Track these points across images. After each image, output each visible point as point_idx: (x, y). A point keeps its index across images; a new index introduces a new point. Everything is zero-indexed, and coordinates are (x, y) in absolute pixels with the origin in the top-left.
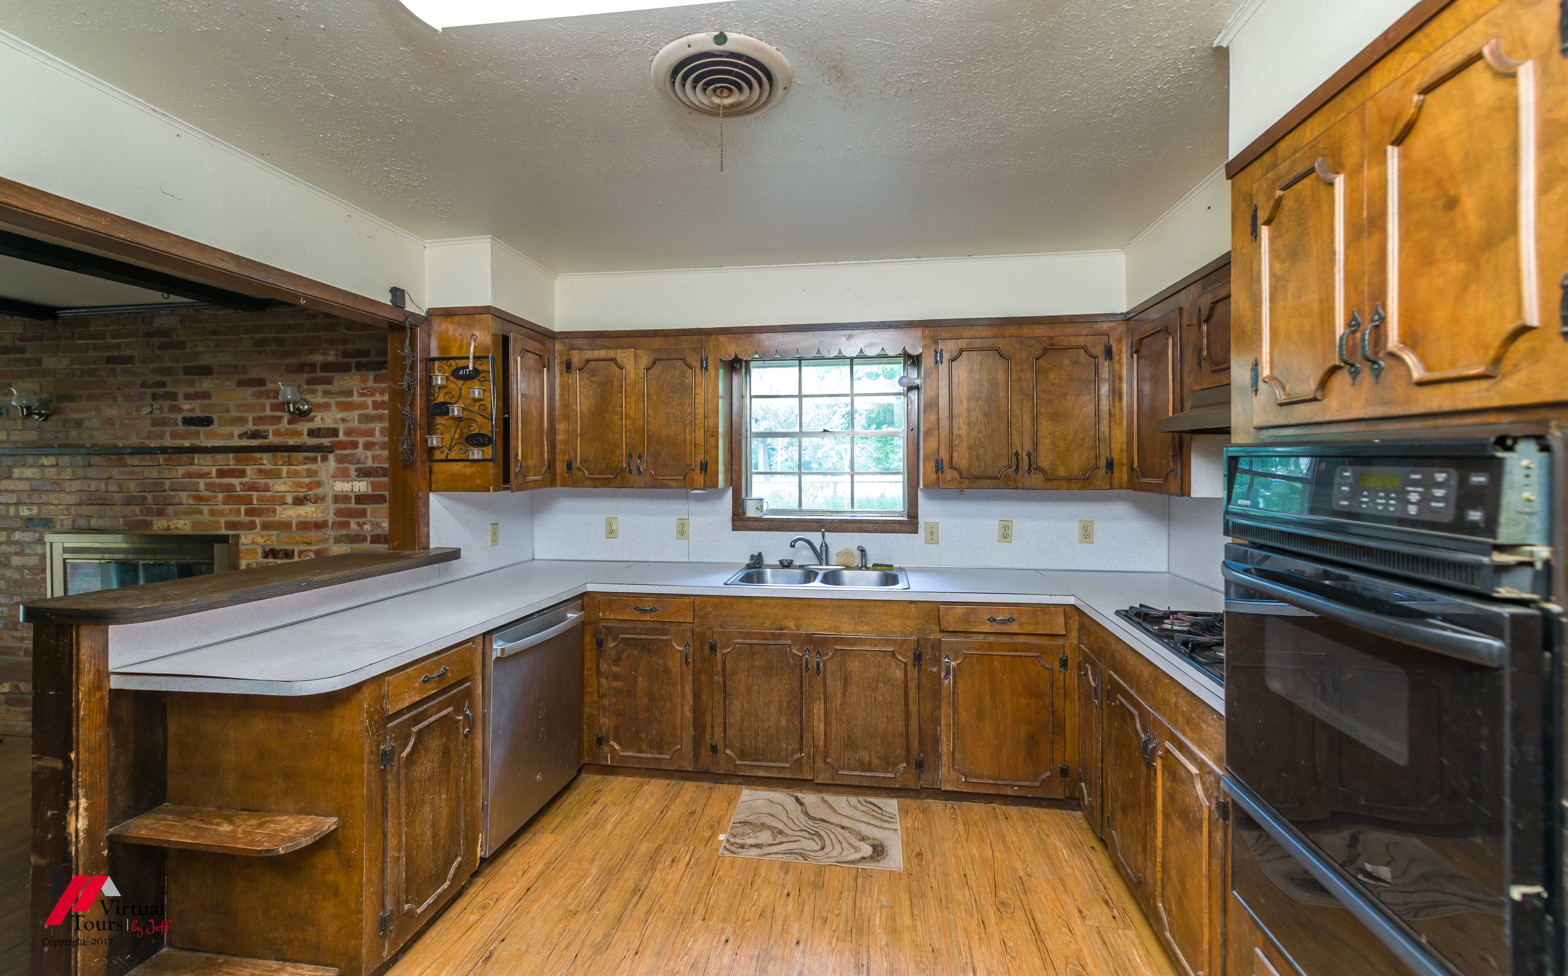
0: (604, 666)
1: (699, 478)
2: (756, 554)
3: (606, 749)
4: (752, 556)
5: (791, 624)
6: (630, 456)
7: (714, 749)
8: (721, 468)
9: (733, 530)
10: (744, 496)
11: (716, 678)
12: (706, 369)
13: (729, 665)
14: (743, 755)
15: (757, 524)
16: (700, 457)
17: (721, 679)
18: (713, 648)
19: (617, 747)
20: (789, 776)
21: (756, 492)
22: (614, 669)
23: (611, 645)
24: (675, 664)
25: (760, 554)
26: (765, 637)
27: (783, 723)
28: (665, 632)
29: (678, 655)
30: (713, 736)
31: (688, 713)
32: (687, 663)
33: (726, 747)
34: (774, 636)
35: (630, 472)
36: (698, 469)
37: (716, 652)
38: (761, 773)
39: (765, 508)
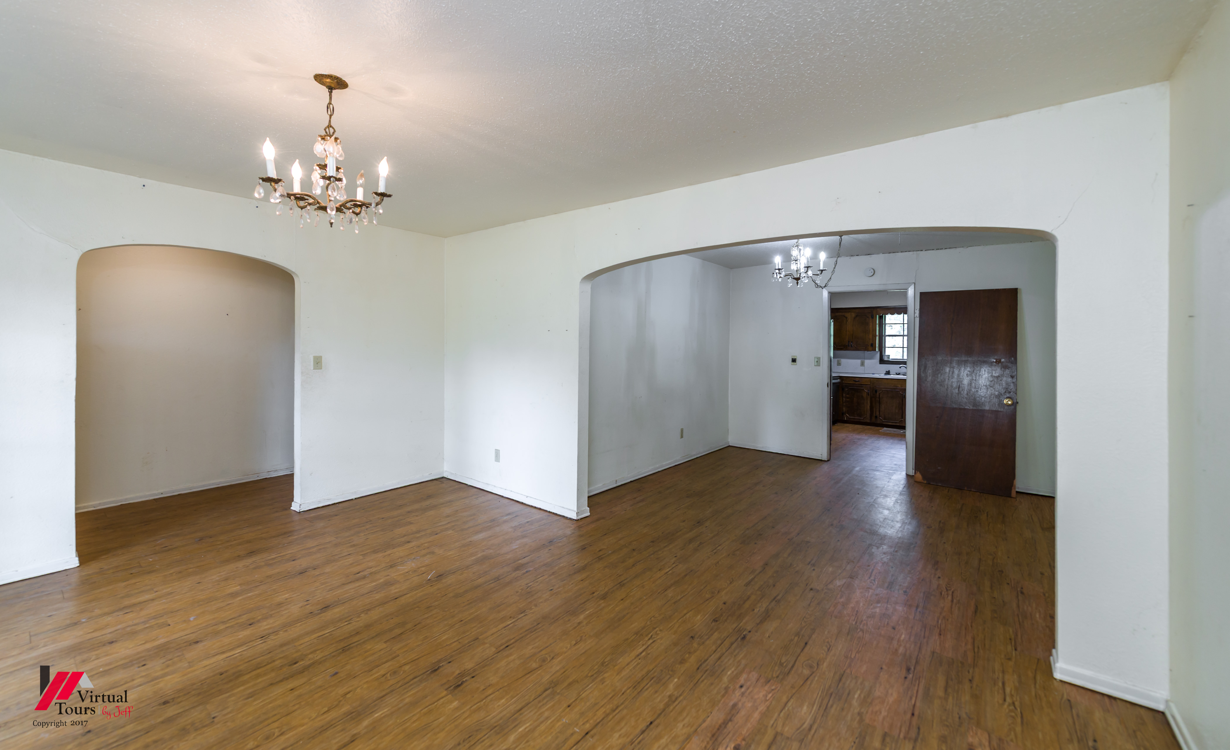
0: (844, 395)
1: (870, 348)
2: (888, 371)
3: (845, 416)
4: (886, 371)
5: (900, 386)
6: (849, 342)
7: (876, 417)
8: (877, 346)
9: (880, 364)
10: (883, 354)
11: (877, 399)
12: (873, 318)
13: (881, 396)
14: (885, 419)
15: (888, 362)
16: (871, 342)
17: (878, 399)
18: (876, 391)
19: (848, 415)
20: (898, 424)
21: (887, 353)
22: (847, 396)
23: (846, 390)
24: (865, 395)
25: (889, 371)
26: (891, 389)
27: (897, 411)
28: (862, 387)
29: (866, 393)
30: (876, 414)
31: (869, 407)
32: (868, 395)
33: (880, 417)
34: (894, 389)
35: (849, 346)
36: (870, 346)
37: (877, 393)
38: (890, 424)
39: (890, 358)
